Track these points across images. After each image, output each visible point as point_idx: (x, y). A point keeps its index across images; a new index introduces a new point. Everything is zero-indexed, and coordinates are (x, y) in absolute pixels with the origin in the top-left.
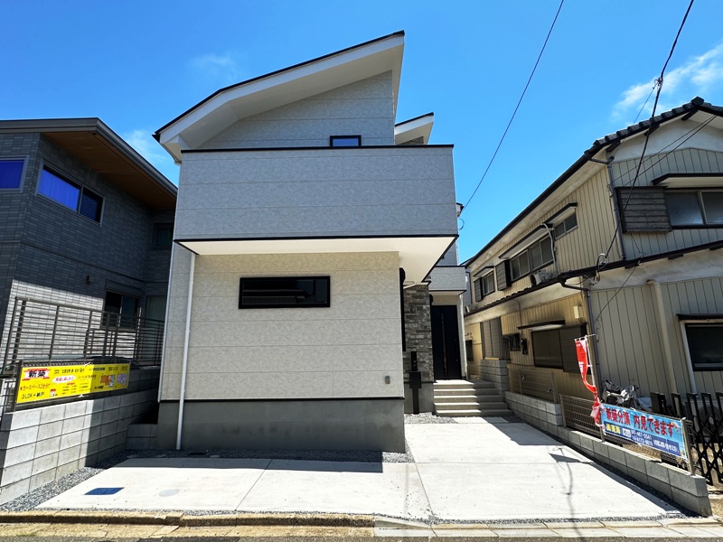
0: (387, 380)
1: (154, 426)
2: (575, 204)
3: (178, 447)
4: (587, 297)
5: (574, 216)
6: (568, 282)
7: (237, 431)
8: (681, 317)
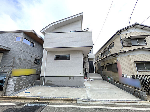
4: (117, 58)
5: (114, 45)
8: (135, 62)
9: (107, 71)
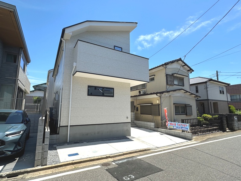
0: (127, 118)
1: (58, 135)
2: (155, 75)
3: (68, 141)
4: (161, 98)
5: (154, 78)
6: (158, 95)
7: (87, 134)
8: (174, 104)
9: (141, 114)
